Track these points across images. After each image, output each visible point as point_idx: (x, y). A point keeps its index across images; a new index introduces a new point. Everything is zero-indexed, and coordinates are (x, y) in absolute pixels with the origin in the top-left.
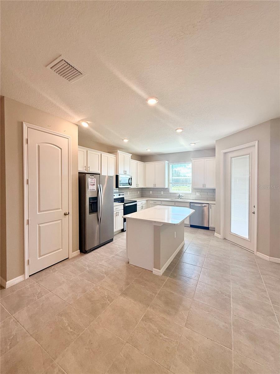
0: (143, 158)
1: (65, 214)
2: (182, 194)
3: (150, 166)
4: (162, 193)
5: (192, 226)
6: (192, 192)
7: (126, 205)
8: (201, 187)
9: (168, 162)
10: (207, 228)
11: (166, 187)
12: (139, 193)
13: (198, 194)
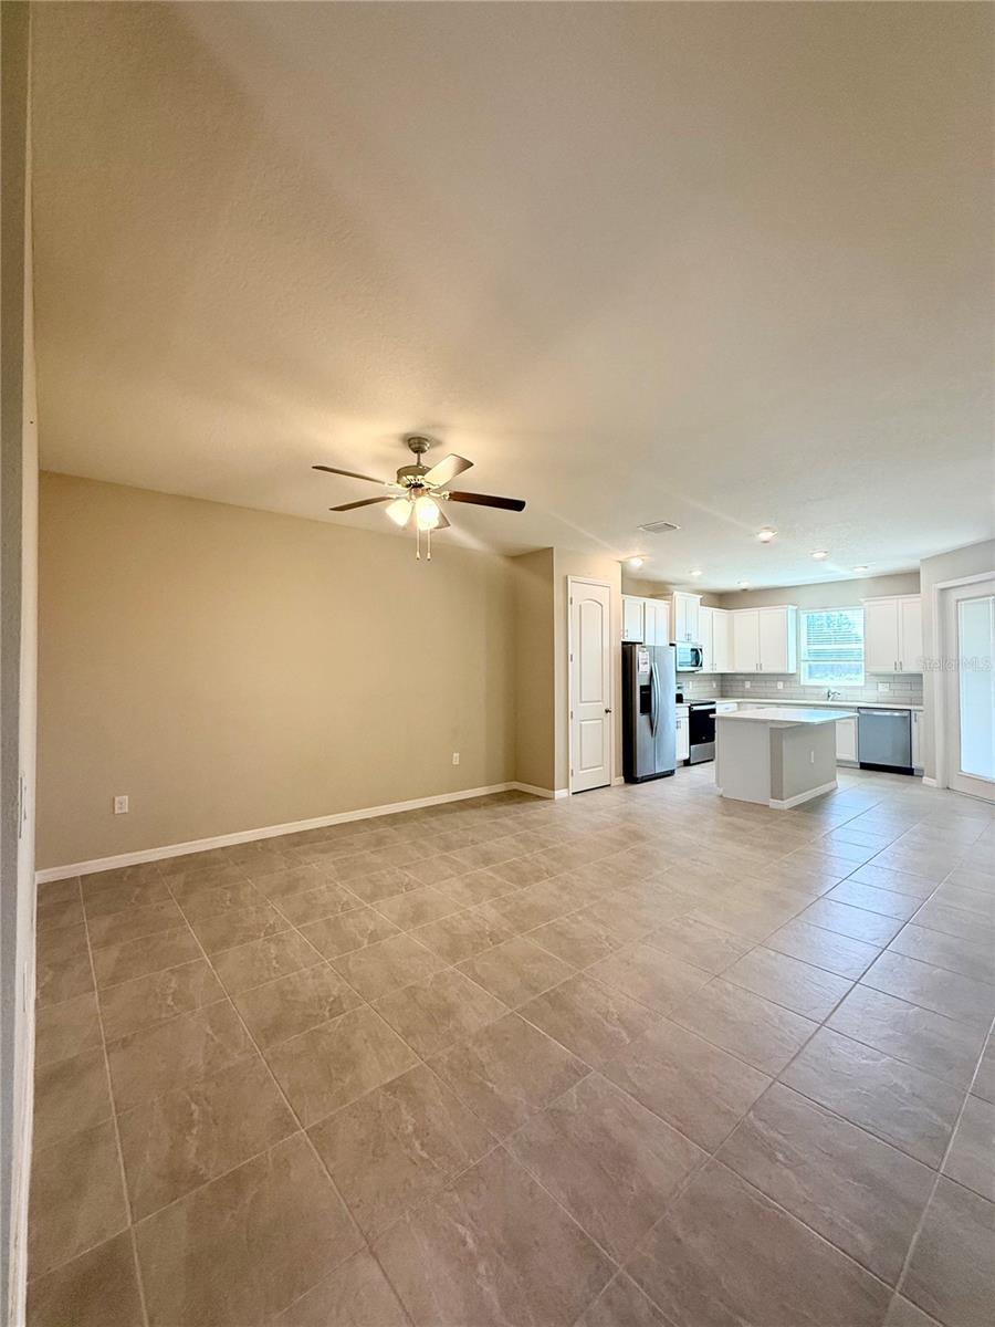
0: (723, 600)
1: (607, 711)
2: (836, 687)
3: (745, 618)
4: (780, 685)
5: (865, 766)
6: (865, 682)
7: (695, 708)
8: (890, 669)
9: (795, 608)
10: (909, 771)
11: (790, 672)
12: (714, 685)
13: (884, 689)
